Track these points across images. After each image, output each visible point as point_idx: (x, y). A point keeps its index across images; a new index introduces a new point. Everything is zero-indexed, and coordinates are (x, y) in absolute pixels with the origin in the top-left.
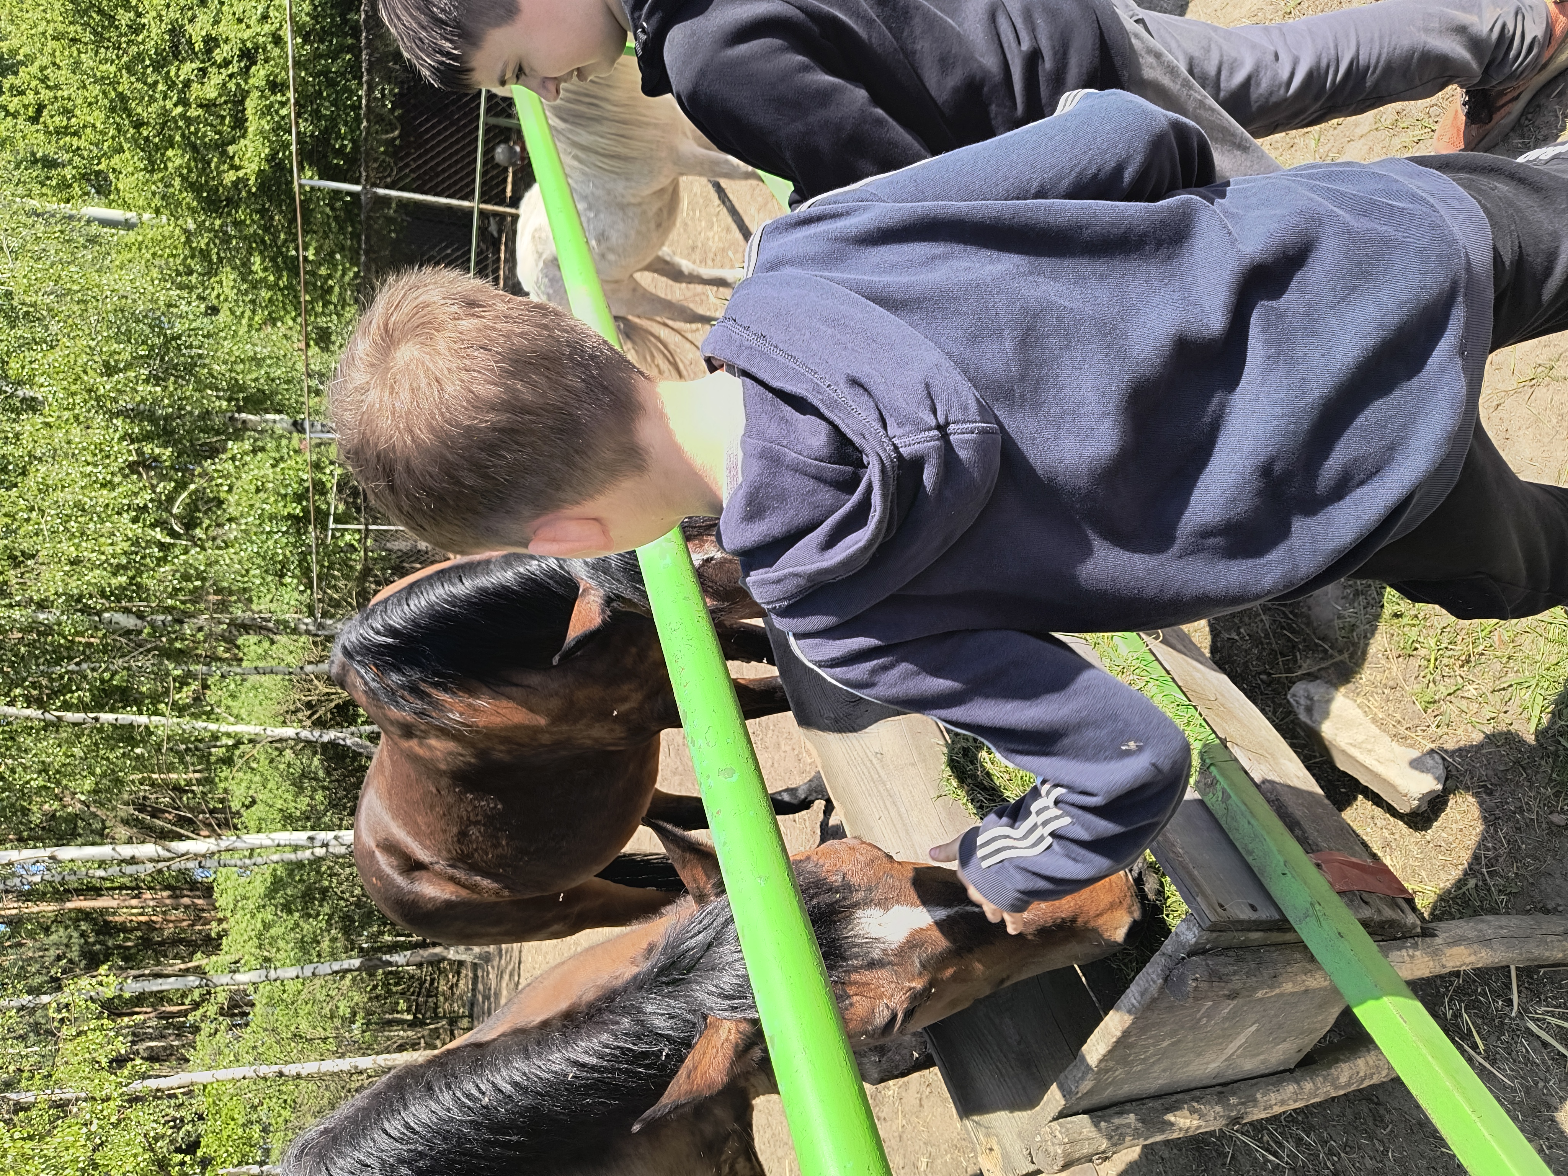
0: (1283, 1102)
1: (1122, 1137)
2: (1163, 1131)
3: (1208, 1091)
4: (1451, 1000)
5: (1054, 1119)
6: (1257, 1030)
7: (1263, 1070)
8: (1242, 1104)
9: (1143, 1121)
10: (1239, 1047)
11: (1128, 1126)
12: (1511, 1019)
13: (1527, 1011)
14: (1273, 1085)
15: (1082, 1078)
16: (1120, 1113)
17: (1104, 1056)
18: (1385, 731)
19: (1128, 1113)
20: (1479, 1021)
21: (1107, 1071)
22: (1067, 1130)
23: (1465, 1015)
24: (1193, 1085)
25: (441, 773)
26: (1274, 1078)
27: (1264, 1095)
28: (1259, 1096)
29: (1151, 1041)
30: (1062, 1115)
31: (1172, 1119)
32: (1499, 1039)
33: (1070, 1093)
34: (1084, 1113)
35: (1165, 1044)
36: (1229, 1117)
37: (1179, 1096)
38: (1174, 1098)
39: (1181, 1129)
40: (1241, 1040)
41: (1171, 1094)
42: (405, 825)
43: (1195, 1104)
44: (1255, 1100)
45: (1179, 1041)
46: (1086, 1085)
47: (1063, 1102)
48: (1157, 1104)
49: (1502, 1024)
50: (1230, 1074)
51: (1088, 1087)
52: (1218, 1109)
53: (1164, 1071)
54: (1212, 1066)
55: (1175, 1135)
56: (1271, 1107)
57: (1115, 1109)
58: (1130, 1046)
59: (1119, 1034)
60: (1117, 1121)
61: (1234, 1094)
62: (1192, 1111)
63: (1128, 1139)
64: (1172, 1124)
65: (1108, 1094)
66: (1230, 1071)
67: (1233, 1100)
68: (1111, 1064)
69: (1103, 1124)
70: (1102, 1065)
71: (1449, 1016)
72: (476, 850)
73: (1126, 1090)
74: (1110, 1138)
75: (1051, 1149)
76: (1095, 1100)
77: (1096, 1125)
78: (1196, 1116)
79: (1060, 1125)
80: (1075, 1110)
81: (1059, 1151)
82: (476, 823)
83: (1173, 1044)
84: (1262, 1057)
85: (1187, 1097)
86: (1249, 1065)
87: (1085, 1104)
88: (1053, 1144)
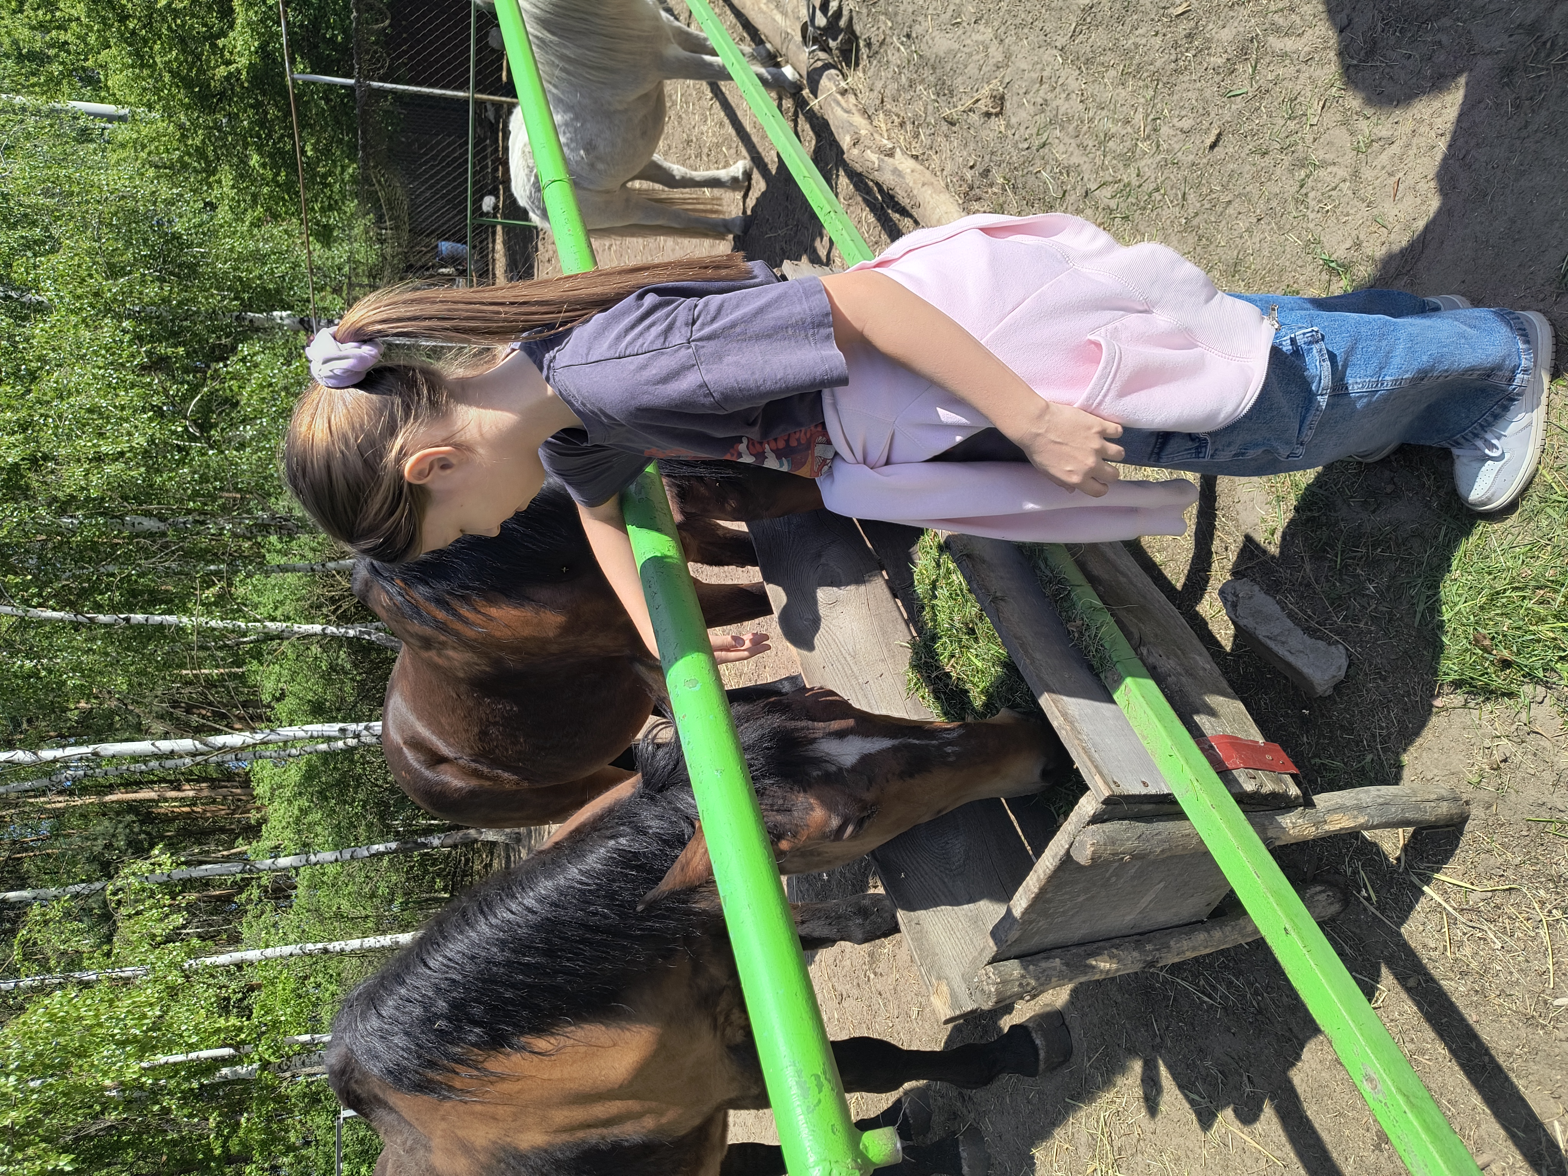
0: (1194, 949)
1: (1049, 979)
2: (1085, 973)
3: (1127, 939)
4: (1351, 859)
5: (989, 963)
6: (1165, 887)
7: (1176, 921)
8: (1157, 950)
9: (1067, 964)
10: (1151, 902)
11: (1054, 969)
12: (1399, 874)
13: (1412, 867)
14: (1186, 934)
15: (1010, 929)
16: (1048, 958)
17: (1026, 909)
18: (1297, 625)
19: (1054, 957)
20: (1374, 877)
21: (1031, 923)
22: (1000, 972)
23: (1362, 872)
24: (1113, 935)
25: (458, 681)
26: (1187, 928)
27: (1177, 942)
28: (1172, 943)
29: (1067, 897)
30: (994, 960)
31: (1094, 963)
32: (1389, 891)
33: (1001, 940)
34: (1015, 958)
35: (1081, 899)
36: (1145, 961)
37: (1101, 944)
38: (1095, 946)
39: (1101, 971)
40: (1150, 896)
41: (1094, 942)
42: (429, 724)
43: (1115, 951)
44: (1169, 947)
45: (1093, 897)
46: (1014, 935)
47: (995, 949)
48: (1081, 950)
49: (1392, 878)
50: (1146, 925)
51: (1016, 936)
52: (1135, 954)
53: (1084, 922)
54: (1128, 918)
55: (1097, 977)
56: (1183, 952)
57: (1042, 955)
58: (1048, 901)
59: (1036, 890)
60: (1044, 965)
61: (1149, 942)
62: (1112, 957)
63: (1054, 979)
64: (1094, 967)
65: (1034, 942)
66: (1146, 923)
67: (1149, 947)
68: (1034, 916)
69: (1031, 967)
70: (1026, 917)
71: (1349, 874)
72: (497, 747)
73: (1051, 939)
74: (1037, 979)
75: (986, 988)
76: (1024, 947)
77: (1025, 968)
78: (1115, 960)
79: (994, 968)
80: (1007, 956)
81: (993, 990)
82: (495, 724)
83: (1087, 899)
84: (1173, 910)
85: (1107, 944)
86: (1163, 917)
87: (1015, 950)
88: (988, 984)
